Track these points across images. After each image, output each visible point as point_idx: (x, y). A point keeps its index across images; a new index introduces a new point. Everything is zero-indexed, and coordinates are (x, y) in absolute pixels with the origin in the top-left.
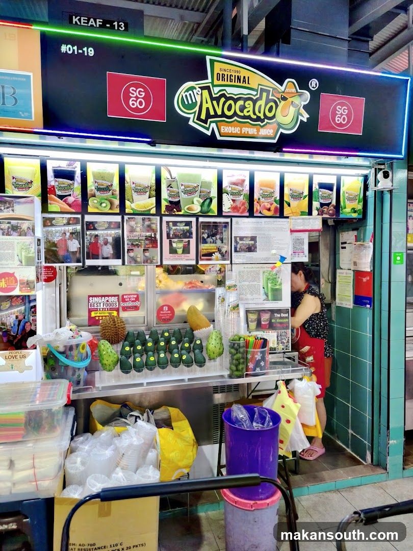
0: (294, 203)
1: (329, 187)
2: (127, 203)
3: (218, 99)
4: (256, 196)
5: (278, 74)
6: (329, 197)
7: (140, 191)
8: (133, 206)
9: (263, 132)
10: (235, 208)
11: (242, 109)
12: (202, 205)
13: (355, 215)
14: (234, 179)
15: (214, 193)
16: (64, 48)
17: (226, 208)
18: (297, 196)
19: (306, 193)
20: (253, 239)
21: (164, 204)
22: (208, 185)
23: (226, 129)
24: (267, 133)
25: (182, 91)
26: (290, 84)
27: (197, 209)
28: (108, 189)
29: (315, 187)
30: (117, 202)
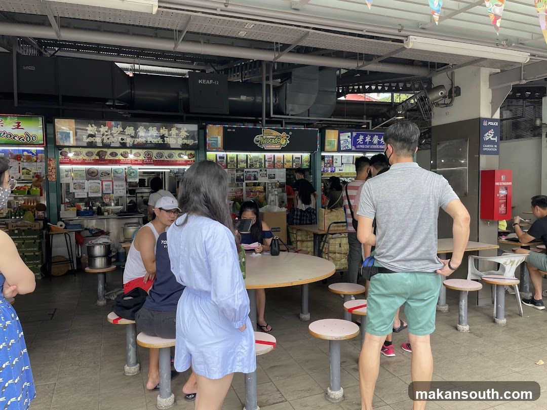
0: (287, 164)
1: (299, 158)
2: (238, 165)
3: (265, 139)
4: (276, 162)
5: (280, 131)
6: (299, 161)
7: (242, 161)
8: (240, 166)
9: (277, 147)
10: (269, 166)
11: (271, 141)
12: (260, 165)
13: (307, 167)
14: (269, 157)
15: (263, 161)
16: (228, 130)
17: (266, 166)
18: (288, 161)
19: (291, 160)
20: (274, 175)
21: (249, 165)
22: (261, 159)
23: (267, 147)
24: (278, 147)
25: (256, 138)
26: (284, 134)
27: (258, 166)
28: (233, 161)
29: (294, 158)
30: (236, 165)
